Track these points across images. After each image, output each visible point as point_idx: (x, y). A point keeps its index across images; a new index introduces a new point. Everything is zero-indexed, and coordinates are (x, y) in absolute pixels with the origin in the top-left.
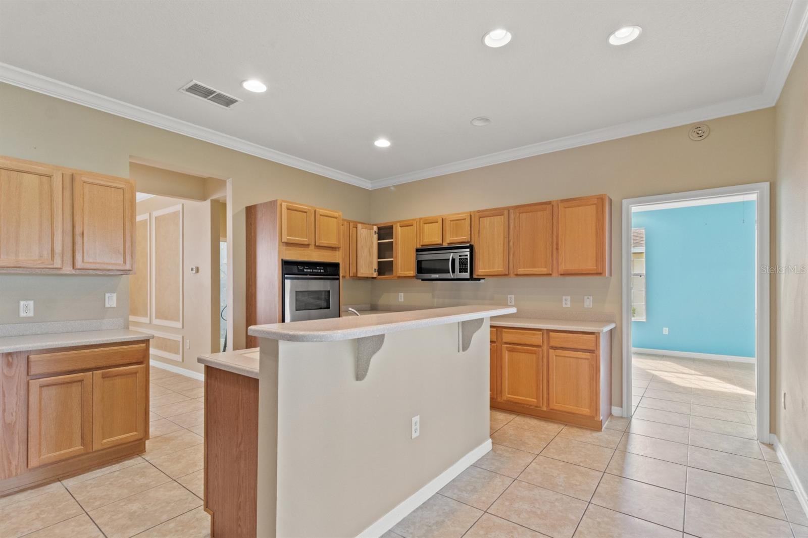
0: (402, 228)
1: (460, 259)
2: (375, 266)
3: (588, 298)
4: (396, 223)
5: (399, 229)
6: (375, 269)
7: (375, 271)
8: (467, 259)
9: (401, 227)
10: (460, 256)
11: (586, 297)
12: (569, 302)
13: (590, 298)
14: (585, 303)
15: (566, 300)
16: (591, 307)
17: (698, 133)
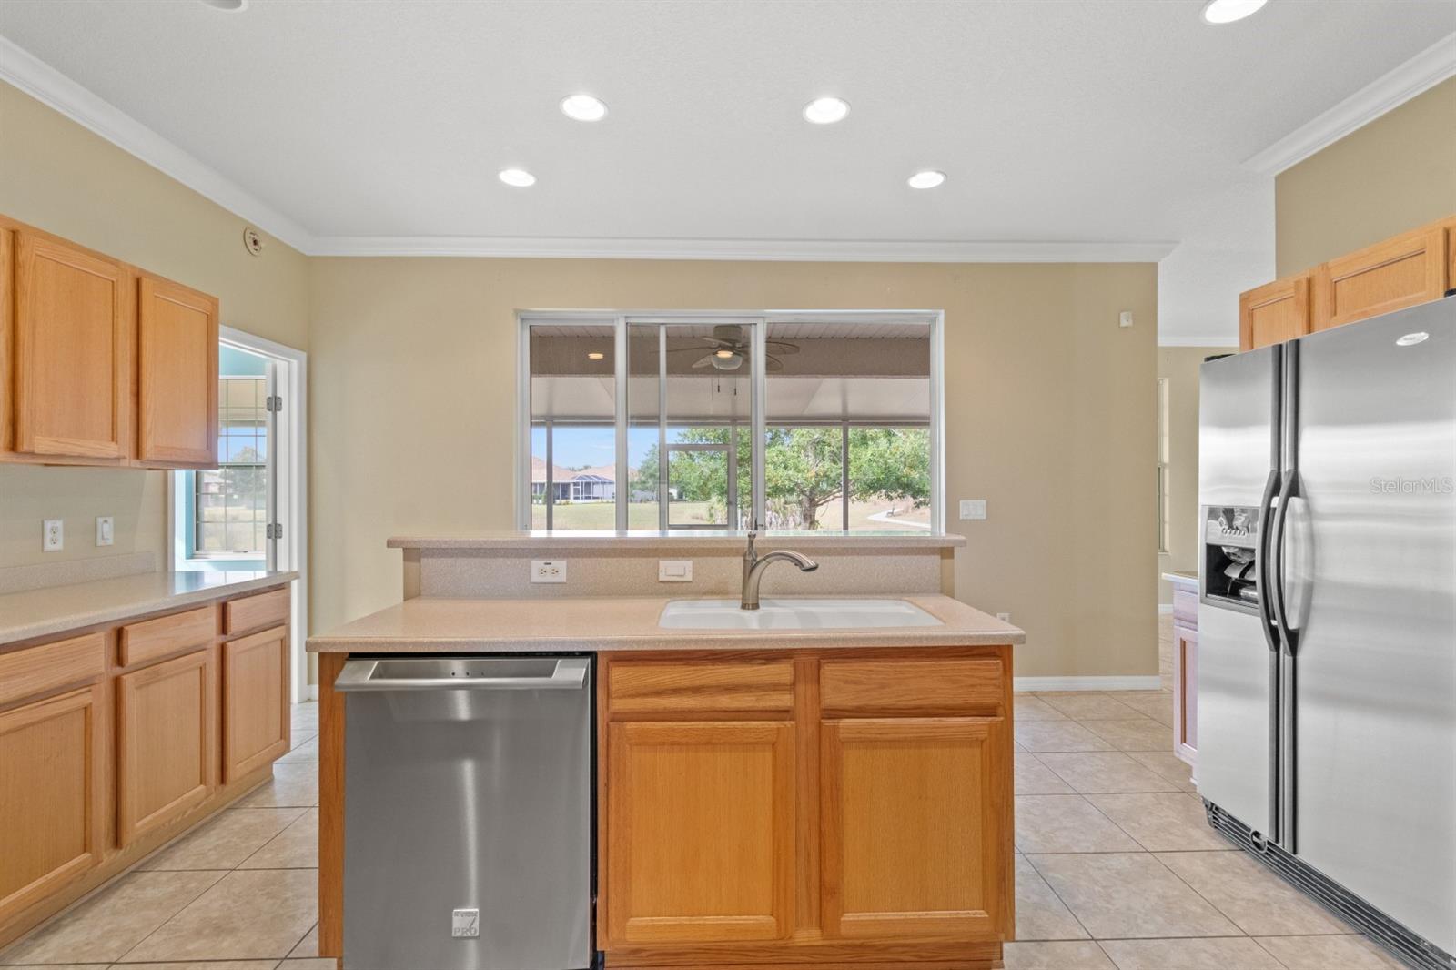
3: (106, 522)
11: (100, 520)
12: (60, 536)
13: (110, 520)
14: (99, 536)
15: (54, 531)
16: (110, 542)
17: (255, 242)
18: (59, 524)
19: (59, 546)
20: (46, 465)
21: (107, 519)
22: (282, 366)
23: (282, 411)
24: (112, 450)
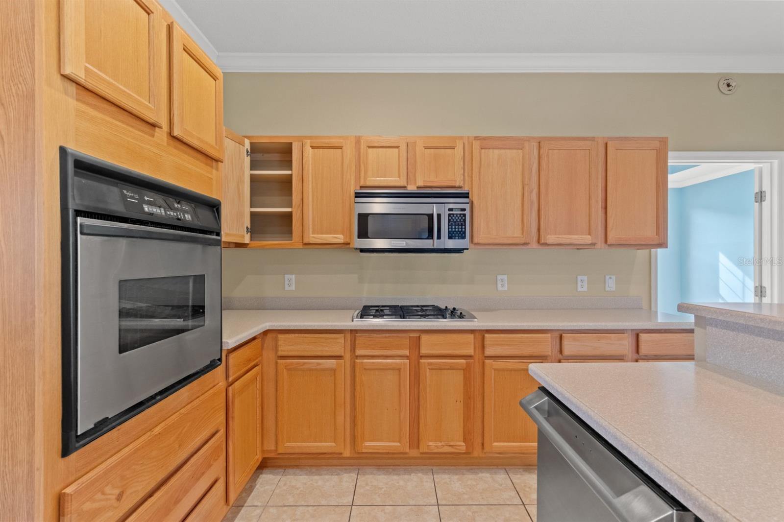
0: (316, 150)
1: (449, 215)
2: (247, 223)
3: (610, 278)
4: (301, 139)
5: (309, 152)
6: (247, 228)
7: (247, 232)
8: (464, 215)
9: (313, 147)
10: (450, 210)
11: (608, 277)
12: (585, 284)
13: (614, 277)
14: (607, 285)
15: (582, 281)
16: (614, 289)
17: (728, 85)
18: (585, 278)
19: (585, 289)
20: (578, 249)
21: (611, 276)
22: (765, 167)
23: (766, 201)
24: (588, 239)
